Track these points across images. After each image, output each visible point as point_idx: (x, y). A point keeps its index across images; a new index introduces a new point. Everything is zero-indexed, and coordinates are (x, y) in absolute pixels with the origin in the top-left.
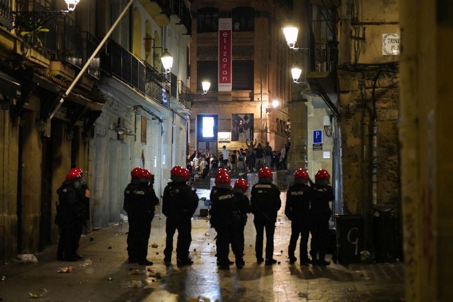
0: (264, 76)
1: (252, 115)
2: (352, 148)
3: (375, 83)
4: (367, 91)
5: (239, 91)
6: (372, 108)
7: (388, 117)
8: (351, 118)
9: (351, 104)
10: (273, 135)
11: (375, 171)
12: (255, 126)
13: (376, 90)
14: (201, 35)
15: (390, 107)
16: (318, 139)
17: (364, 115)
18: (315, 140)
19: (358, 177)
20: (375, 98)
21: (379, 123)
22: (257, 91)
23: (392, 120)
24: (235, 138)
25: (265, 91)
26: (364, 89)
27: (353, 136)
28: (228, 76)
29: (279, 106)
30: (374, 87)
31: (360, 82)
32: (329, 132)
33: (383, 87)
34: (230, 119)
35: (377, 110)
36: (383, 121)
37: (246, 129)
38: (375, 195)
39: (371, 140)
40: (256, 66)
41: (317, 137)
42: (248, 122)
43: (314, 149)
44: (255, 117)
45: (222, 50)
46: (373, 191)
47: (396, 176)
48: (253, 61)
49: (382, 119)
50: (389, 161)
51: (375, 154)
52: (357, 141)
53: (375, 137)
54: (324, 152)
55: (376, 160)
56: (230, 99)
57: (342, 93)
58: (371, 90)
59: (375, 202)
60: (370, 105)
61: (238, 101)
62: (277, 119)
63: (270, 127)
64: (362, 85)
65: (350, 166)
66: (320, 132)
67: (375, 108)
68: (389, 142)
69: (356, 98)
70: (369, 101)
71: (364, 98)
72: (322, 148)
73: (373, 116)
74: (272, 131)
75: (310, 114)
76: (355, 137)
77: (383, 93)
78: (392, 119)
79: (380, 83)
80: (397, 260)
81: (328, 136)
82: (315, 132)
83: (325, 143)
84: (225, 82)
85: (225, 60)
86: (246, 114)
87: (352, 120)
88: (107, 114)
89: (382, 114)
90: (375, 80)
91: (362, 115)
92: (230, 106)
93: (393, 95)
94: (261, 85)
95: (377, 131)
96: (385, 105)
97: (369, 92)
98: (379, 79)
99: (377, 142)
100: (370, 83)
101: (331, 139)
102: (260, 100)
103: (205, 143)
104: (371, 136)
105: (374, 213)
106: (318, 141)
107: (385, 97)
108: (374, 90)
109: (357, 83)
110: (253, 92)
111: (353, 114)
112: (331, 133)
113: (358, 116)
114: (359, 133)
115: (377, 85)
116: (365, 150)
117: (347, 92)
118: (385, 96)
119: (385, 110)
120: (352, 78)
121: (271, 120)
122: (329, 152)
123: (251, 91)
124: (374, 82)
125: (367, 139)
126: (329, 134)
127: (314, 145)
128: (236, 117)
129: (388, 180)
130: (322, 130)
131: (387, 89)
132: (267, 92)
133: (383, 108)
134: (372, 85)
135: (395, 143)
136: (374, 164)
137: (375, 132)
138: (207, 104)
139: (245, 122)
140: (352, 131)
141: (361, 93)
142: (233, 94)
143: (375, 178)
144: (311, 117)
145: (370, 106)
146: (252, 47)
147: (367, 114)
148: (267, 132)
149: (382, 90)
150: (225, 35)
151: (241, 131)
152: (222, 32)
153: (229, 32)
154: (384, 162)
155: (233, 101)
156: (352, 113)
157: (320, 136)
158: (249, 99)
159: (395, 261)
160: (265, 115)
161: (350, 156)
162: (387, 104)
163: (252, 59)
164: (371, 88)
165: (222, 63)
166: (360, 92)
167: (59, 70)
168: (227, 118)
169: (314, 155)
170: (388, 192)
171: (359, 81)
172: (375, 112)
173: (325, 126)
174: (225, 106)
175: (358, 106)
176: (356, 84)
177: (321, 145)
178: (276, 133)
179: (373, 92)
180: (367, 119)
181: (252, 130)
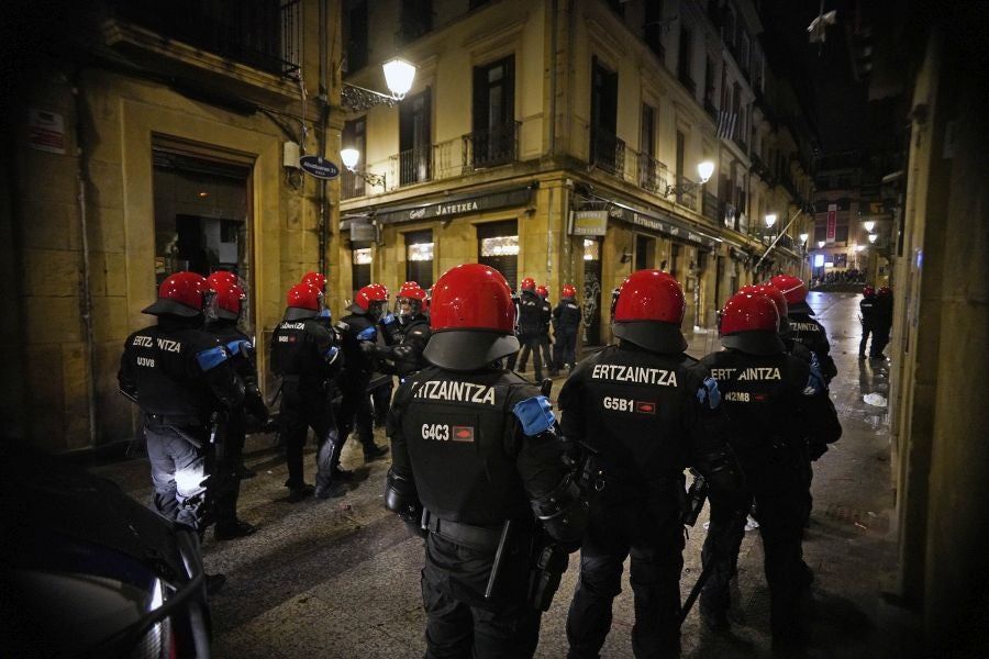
5: (839, 242)
12: (847, 260)
24: (835, 266)
25: (855, 242)
29: (863, 251)
34: (833, 257)
37: (842, 262)
40: (849, 229)
44: (848, 255)
45: (830, 221)
48: (848, 226)
61: (838, 247)
62: (862, 256)
74: (858, 262)
84: (831, 237)
94: (852, 239)
102: (851, 246)
103: (817, 270)
110: (847, 242)
121: (858, 257)
128: (836, 255)
142: (836, 244)
146: (848, 219)
148: (854, 263)
151: (839, 262)
152: (830, 212)
158: (845, 246)
160: (854, 254)
165: (829, 228)
181: (846, 261)
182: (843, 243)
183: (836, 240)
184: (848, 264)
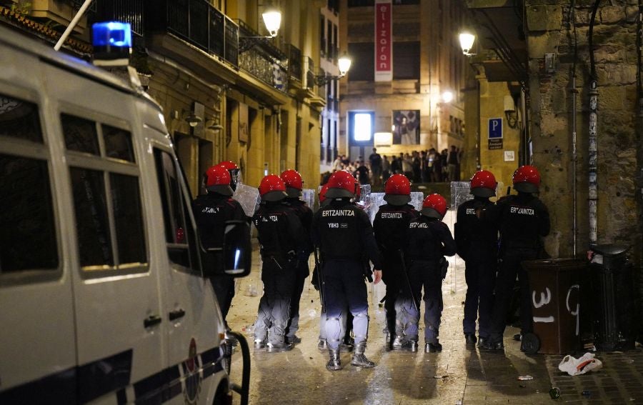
0: (433, 61)
1: (418, 112)
2: (552, 135)
3: (593, 16)
4: (578, 30)
5: (401, 81)
6: (589, 61)
7: (618, 79)
8: (549, 81)
9: (550, 56)
10: (446, 136)
11: (593, 178)
12: (422, 125)
13: (595, 27)
14: (353, 10)
15: (621, 59)
16: (495, 131)
17: (572, 75)
18: (492, 134)
19: (562, 191)
20: (594, 43)
21: (601, 89)
22: (424, 80)
23: (624, 85)
24: (397, 140)
25: (435, 80)
26: (572, 28)
27: (553, 114)
28: (388, 62)
29: (453, 100)
30: (592, 23)
31: (566, 15)
32: (512, 120)
33: (608, 24)
34: (390, 118)
35: (596, 66)
36: (608, 85)
37: (411, 130)
38: (594, 223)
39: (586, 120)
40: (423, 49)
41: (494, 129)
42: (413, 120)
43: (490, 148)
44: (422, 114)
45: (379, 29)
46: (592, 215)
47: (633, 188)
48: (419, 42)
49: (606, 83)
50: (619, 159)
51: (593, 147)
52: (561, 123)
53: (594, 116)
54: (505, 152)
55: (595, 157)
56: (391, 91)
57: (531, 35)
58: (588, 28)
59: (594, 237)
60: (585, 56)
61: (401, 94)
62: (451, 117)
63: (441, 127)
64: (569, 20)
65: (547, 171)
66: (499, 121)
67: (593, 62)
68: (620, 124)
69: (558, 43)
70: (582, 48)
71: (573, 43)
72: (502, 145)
73: (591, 77)
74: (444, 131)
75: (483, 93)
76: (556, 116)
77: (609, 34)
78: (625, 82)
79: (603, 15)
80: (637, 344)
81: (512, 127)
82: (491, 122)
83: (506, 138)
84: (383, 69)
85: (383, 42)
86: (411, 111)
87: (551, 84)
88: (167, 94)
89: (606, 73)
90: (594, 9)
91: (570, 74)
92: (390, 100)
93: (626, 37)
94: (430, 73)
95: (597, 105)
96: (611, 57)
97: (582, 32)
98: (602, 8)
99: (598, 125)
100: (584, 16)
101: (516, 132)
102: (428, 91)
103: (358, 148)
104: (586, 114)
105: (593, 256)
106: (496, 134)
107: (611, 41)
108: (591, 28)
109: (560, 15)
110: (419, 82)
111: (553, 73)
112: (516, 122)
113: (563, 76)
114: (565, 108)
115: (597, 18)
116: (575, 140)
117: (542, 32)
118: (612, 39)
119: (611, 66)
120: (551, 7)
121: (443, 118)
122: (513, 152)
123: (416, 81)
124: (590, 15)
125: (578, 120)
126: (513, 124)
127: (489, 141)
128: (398, 115)
129: (618, 194)
130: (502, 118)
131: (615, 25)
132: (438, 82)
133: (608, 62)
134: (588, 20)
135: (631, 126)
136: (592, 166)
137: (594, 106)
138: (360, 97)
139: (409, 120)
140: (550, 105)
141: (568, 35)
142: (394, 85)
143: (593, 193)
144: (485, 99)
145: (584, 58)
146: (418, 25)
147: (578, 72)
148: (437, 133)
149: (607, 29)
150: (383, 9)
151: (405, 132)
152: (379, 6)
153: (387, 5)
154: (610, 162)
155: (394, 93)
156: (551, 71)
157: (499, 127)
158: (415, 91)
159: (633, 347)
160: (436, 111)
161: (546, 151)
162: (617, 54)
163: (418, 40)
164: (586, 25)
165: (380, 46)
166: (565, 32)
167: (47, 9)
168: (386, 115)
169: (490, 157)
170: (618, 217)
171: (563, 12)
172: (593, 68)
173: (506, 112)
174: (384, 100)
175: (562, 59)
176: (557, 18)
177: (501, 141)
178: (449, 135)
179: (590, 33)
180: (579, 82)
181: (418, 130)
182: (410, 85)
183: (396, 78)
184: (423, 136)
